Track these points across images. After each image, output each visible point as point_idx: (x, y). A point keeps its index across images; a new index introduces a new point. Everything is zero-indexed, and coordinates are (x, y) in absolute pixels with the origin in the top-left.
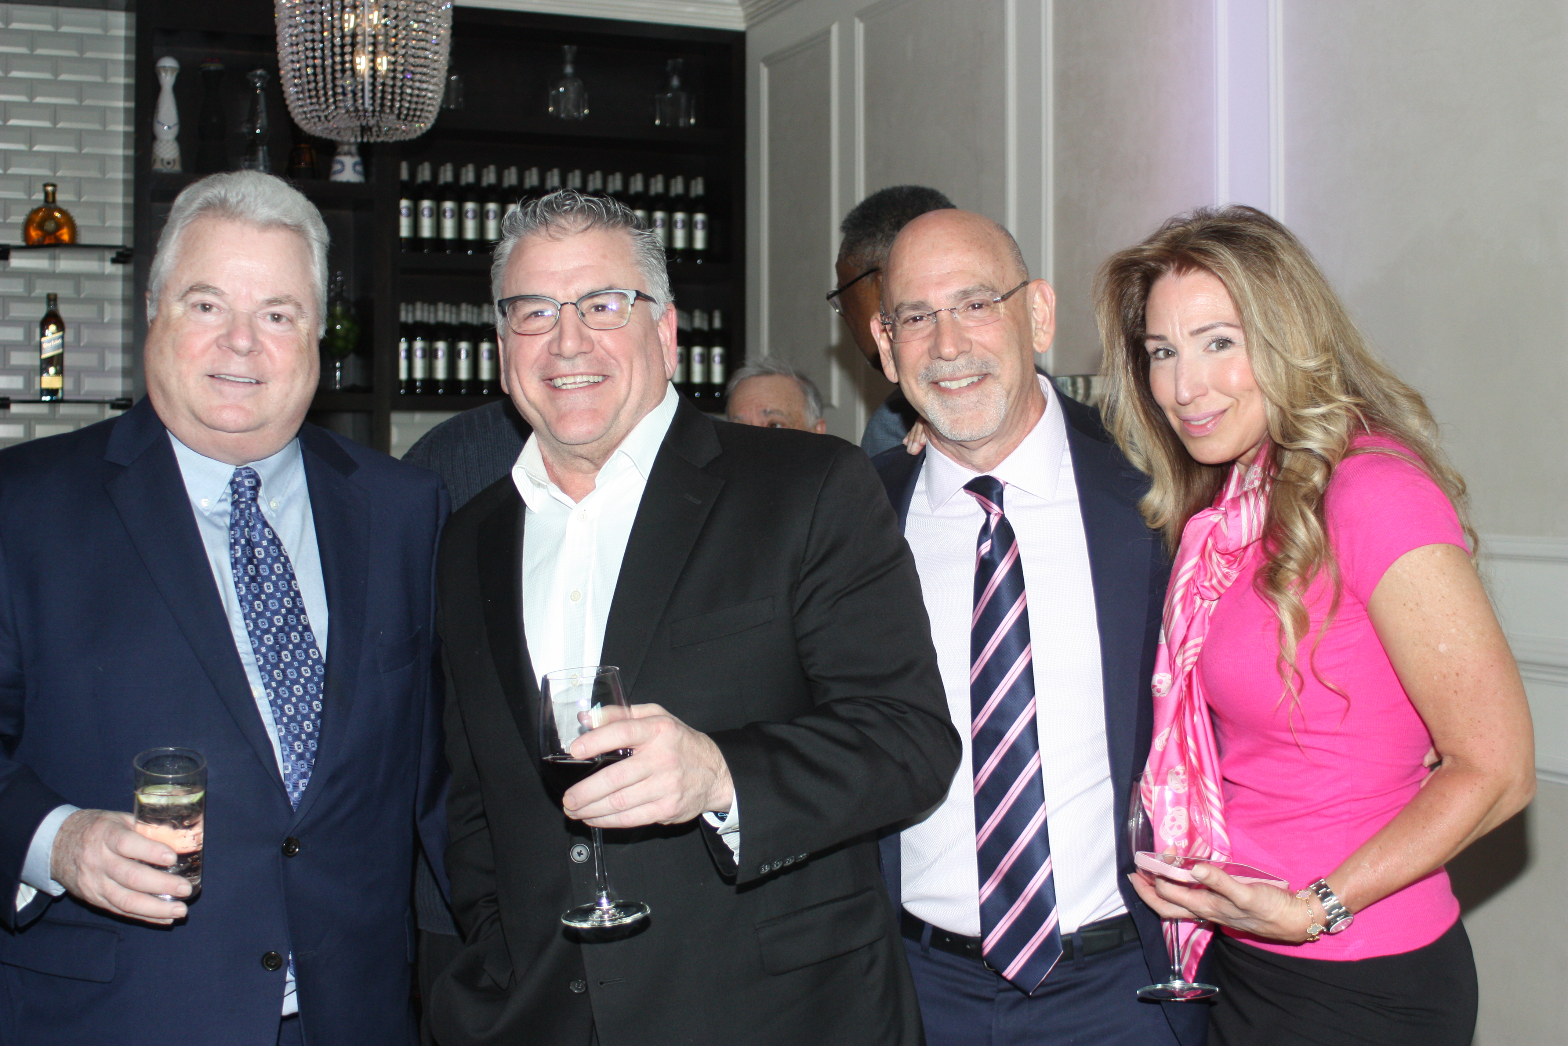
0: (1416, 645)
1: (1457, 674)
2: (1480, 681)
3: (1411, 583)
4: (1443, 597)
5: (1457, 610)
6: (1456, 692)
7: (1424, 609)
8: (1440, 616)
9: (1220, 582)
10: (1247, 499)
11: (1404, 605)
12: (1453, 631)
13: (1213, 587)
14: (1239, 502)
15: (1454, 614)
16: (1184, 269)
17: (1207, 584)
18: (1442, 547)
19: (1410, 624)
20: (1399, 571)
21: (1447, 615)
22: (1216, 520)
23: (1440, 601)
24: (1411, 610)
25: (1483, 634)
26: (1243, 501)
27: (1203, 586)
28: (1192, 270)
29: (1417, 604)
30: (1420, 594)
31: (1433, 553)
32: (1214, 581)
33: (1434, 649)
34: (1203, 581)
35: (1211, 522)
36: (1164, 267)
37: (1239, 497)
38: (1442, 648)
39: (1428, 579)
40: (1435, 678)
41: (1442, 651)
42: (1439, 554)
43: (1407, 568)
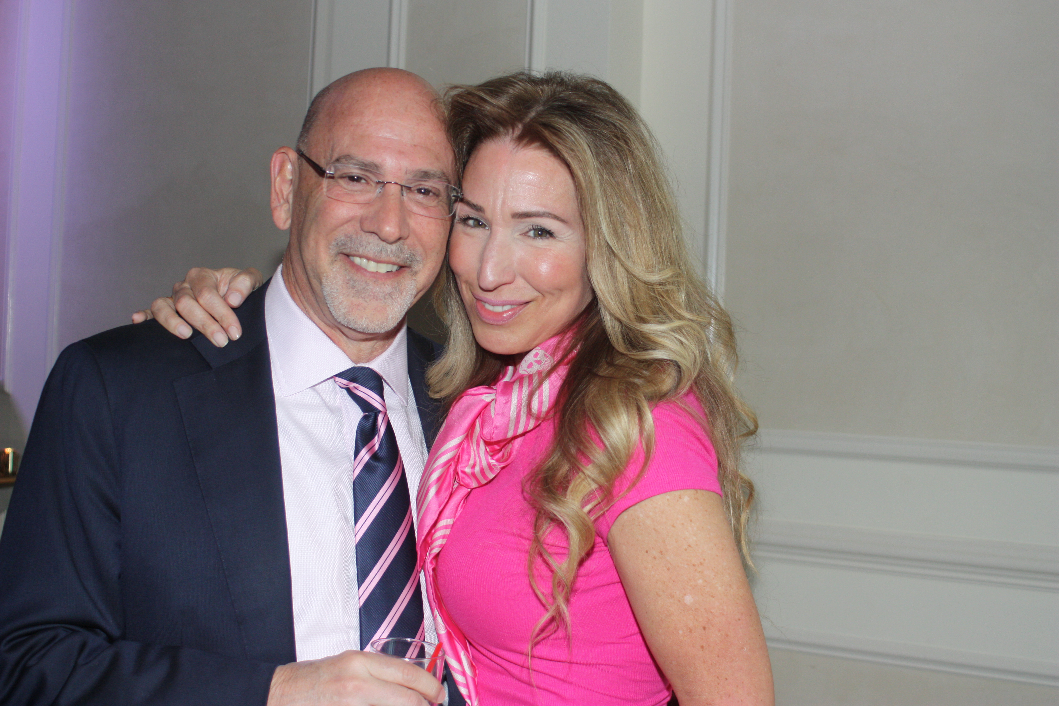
0: (660, 596)
1: (704, 628)
2: (727, 636)
3: (655, 529)
4: (690, 546)
5: (704, 560)
6: (702, 647)
7: (668, 558)
8: (686, 566)
9: (482, 471)
10: (521, 386)
11: (647, 552)
12: (700, 582)
13: (473, 474)
14: (512, 388)
15: (701, 564)
16: (525, 142)
17: (468, 470)
18: (691, 492)
19: (653, 573)
20: (641, 516)
21: (694, 565)
22: (488, 400)
23: (686, 550)
24: (655, 558)
25: (730, 586)
26: (516, 387)
27: (464, 472)
28: (534, 145)
29: (661, 552)
30: (664, 542)
31: (680, 498)
32: (477, 469)
33: (679, 601)
34: (465, 467)
35: (483, 401)
36: (501, 129)
37: (514, 382)
38: (688, 599)
39: (673, 526)
40: (681, 632)
41: (688, 603)
42: (686, 499)
43: (651, 514)
